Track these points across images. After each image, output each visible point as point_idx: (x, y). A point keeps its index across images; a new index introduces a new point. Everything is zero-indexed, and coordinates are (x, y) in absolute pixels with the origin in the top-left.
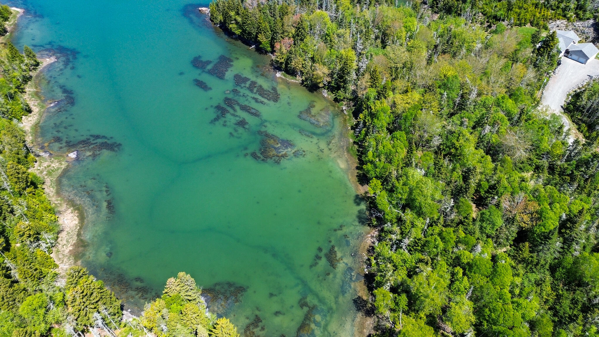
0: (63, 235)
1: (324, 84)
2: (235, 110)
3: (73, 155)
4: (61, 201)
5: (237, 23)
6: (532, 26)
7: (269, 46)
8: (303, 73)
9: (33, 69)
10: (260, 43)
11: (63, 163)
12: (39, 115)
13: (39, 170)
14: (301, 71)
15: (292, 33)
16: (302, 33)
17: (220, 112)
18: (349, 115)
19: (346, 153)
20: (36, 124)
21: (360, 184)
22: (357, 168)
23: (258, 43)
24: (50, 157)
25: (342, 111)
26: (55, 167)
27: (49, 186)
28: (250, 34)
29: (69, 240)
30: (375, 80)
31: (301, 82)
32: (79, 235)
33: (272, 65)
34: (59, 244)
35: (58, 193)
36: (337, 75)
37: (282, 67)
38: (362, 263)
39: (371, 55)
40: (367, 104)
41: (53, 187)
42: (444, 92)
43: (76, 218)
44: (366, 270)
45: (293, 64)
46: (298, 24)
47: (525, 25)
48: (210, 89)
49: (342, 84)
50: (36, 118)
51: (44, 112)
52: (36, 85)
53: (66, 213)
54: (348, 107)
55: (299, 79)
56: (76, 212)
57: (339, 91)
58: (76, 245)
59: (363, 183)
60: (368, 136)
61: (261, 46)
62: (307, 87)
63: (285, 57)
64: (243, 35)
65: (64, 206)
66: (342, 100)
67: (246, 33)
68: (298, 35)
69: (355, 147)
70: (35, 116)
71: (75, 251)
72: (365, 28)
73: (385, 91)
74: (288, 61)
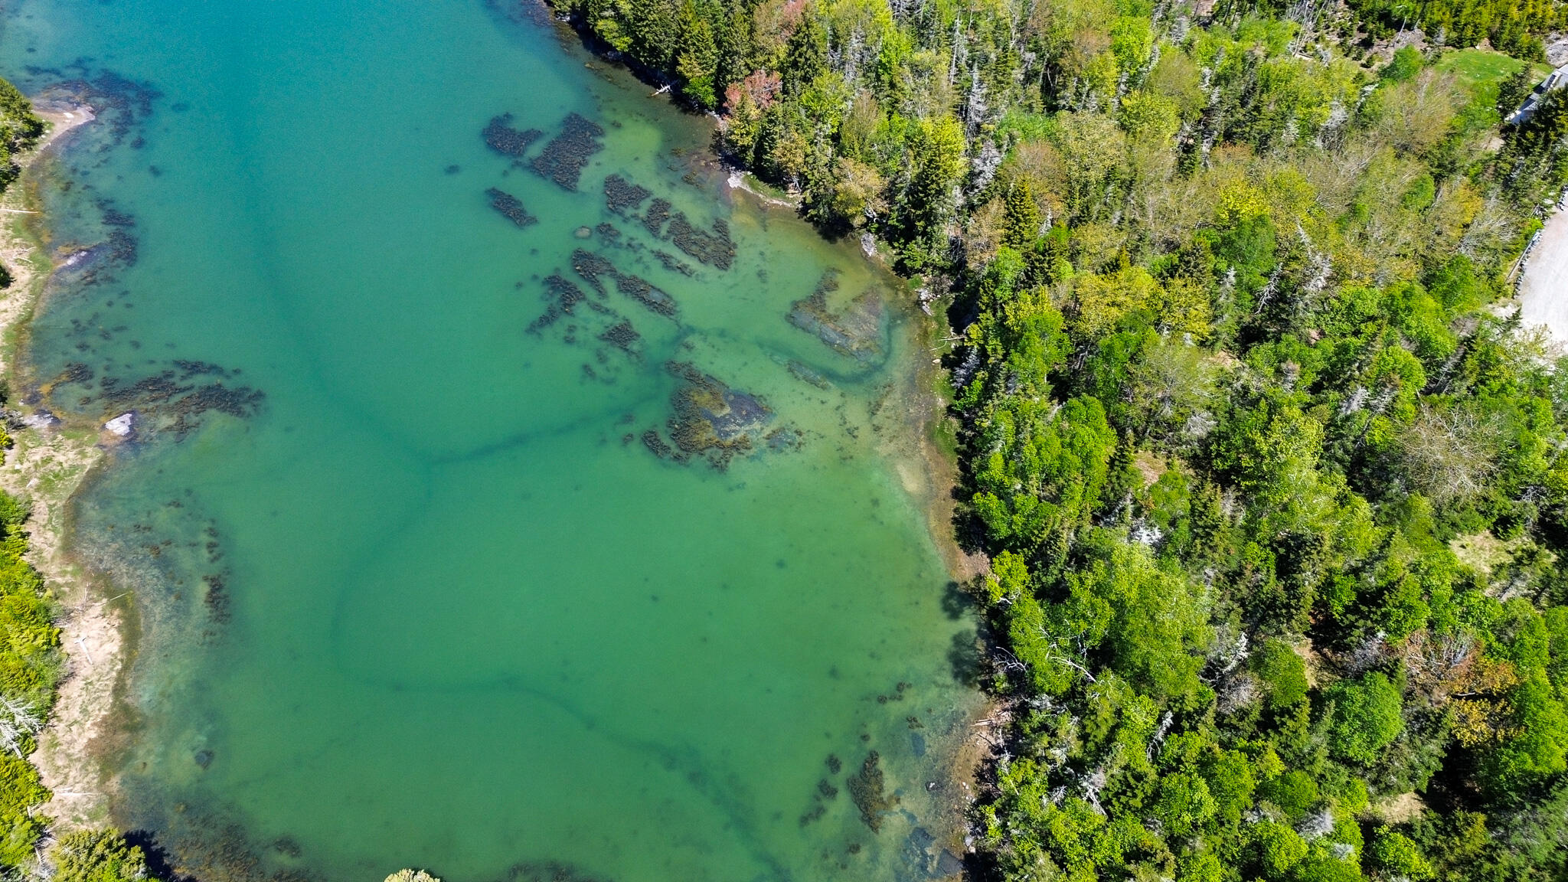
0: (72, 691)
1: (868, 218)
2: (602, 293)
3: (118, 426)
4: (73, 574)
5: (619, 17)
6: (1496, 48)
7: (711, 90)
8: (807, 181)
9: (24, 145)
10: (685, 81)
11: (89, 450)
12: (32, 292)
13: (18, 471)
14: (801, 175)
15: (778, 57)
16: (807, 59)
17: (558, 296)
18: (937, 319)
19: (923, 444)
20: (22, 323)
21: (963, 547)
22: (956, 494)
23: (679, 81)
24: (54, 430)
25: (919, 303)
26: (65, 465)
27: (44, 526)
28: (654, 51)
29: (90, 708)
30: (1018, 221)
31: (800, 206)
32: (119, 690)
33: (717, 148)
34: (60, 721)
35: (68, 549)
36: (907, 195)
37: (744, 159)
38: (958, 816)
39: (1012, 138)
40: (993, 295)
41: (54, 530)
42: (1229, 266)
43: (113, 632)
44: (969, 840)
45: (778, 154)
46: (798, 32)
47: (1472, 45)
48: (533, 221)
49: (922, 223)
50: (22, 301)
51: (46, 284)
52: (28, 194)
53: (87, 618)
54: (935, 292)
55: (794, 198)
56: (117, 612)
57: (912, 245)
58: (109, 726)
59: (972, 544)
60: (991, 398)
61: (686, 90)
62: (817, 224)
63: (754, 129)
64: (637, 53)
65: (84, 592)
66: (918, 271)
67: (643, 48)
68: (795, 65)
69: (951, 424)
70: (18, 295)
71: (103, 745)
72: (997, 47)
73: (1049, 262)
74: (764, 142)
